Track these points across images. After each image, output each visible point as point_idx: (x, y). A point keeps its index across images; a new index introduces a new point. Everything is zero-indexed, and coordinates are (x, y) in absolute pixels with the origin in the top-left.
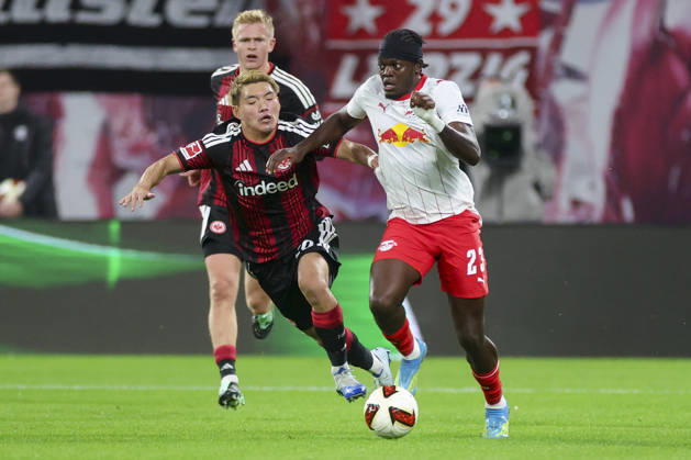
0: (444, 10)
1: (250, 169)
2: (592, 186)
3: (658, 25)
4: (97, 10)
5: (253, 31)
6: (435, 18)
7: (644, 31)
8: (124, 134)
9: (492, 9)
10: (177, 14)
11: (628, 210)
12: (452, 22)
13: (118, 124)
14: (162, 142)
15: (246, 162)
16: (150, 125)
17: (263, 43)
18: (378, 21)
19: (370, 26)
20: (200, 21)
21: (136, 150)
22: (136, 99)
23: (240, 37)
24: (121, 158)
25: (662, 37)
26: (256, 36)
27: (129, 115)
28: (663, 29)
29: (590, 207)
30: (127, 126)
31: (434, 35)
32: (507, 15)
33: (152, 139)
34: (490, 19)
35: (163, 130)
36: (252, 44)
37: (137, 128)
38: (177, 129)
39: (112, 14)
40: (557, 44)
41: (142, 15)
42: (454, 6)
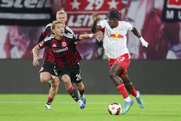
0: (97, 3)
1: (56, 46)
2: (135, 50)
3: (153, 7)
4: (6, 4)
5: (62, 16)
6: (94, 6)
7: (149, 9)
8: (13, 36)
9: (109, 3)
10: (27, 4)
11: (145, 56)
12: (99, 6)
13: (11, 34)
14: (23, 38)
15: (55, 44)
16: (20, 34)
17: (64, 19)
18: (80, 6)
19: (77, 8)
20: (33, 7)
21: (16, 40)
22: (16, 27)
23: (59, 17)
24: (12, 42)
25: (154, 10)
26: (63, 17)
27: (14, 31)
28: (154, 8)
29: (135, 55)
30: (14, 34)
31: (94, 10)
32: (113, 5)
33: (20, 37)
34: (109, 6)
35: (23, 35)
36: (62, 19)
37: (17, 34)
38: (27, 35)
39: (10, 5)
40: (126, 12)
41: (18, 5)
42: (99, 2)
